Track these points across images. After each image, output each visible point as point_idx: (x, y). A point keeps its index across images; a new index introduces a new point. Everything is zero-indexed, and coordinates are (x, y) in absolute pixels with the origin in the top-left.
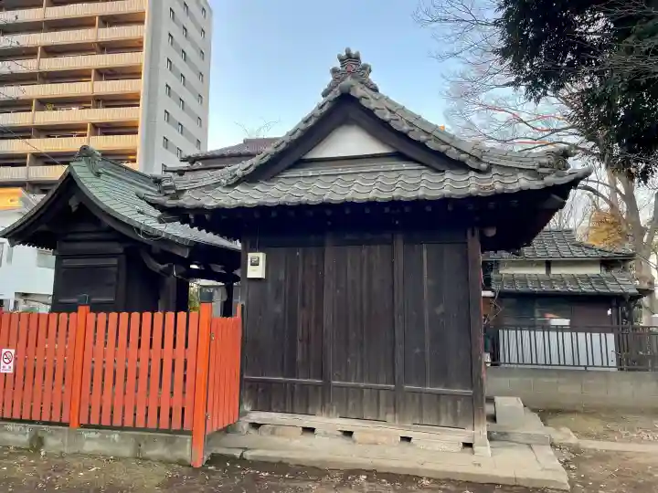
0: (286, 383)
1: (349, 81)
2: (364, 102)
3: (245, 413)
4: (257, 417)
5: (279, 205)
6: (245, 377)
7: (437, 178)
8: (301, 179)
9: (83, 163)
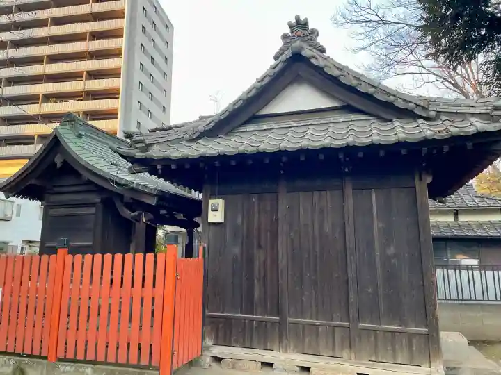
0: (245, 319)
1: (298, 44)
2: (313, 61)
3: (208, 348)
4: (218, 351)
5: (239, 154)
6: (207, 313)
7: (386, 127)
8: (256, 133)
9: (68, 127)
